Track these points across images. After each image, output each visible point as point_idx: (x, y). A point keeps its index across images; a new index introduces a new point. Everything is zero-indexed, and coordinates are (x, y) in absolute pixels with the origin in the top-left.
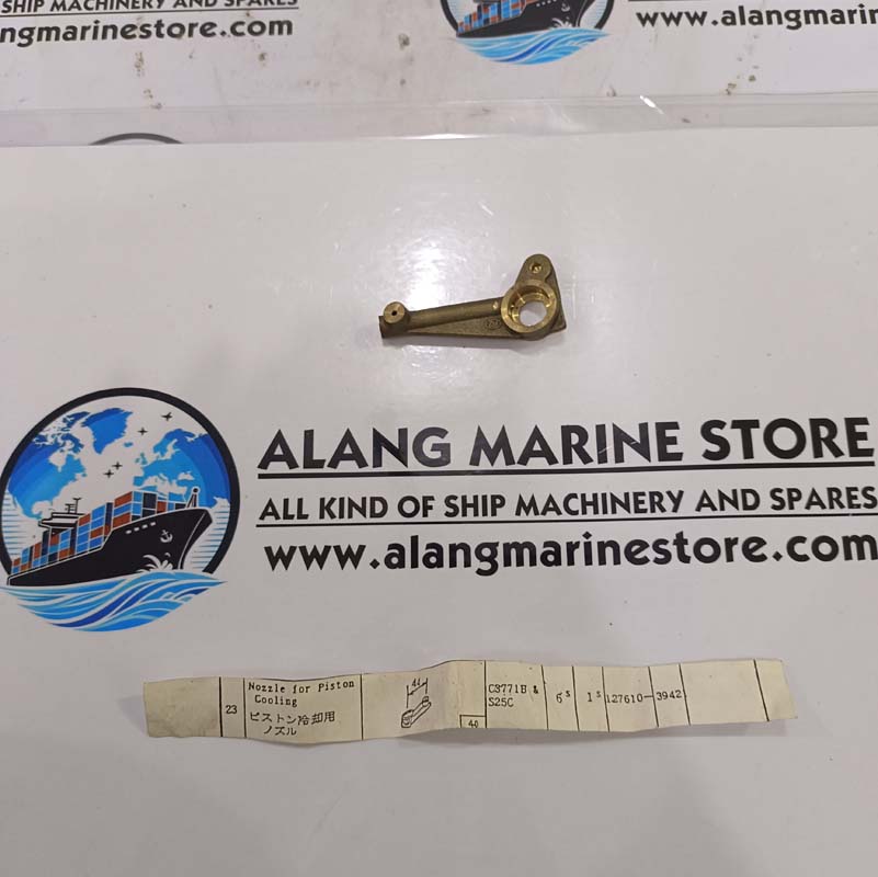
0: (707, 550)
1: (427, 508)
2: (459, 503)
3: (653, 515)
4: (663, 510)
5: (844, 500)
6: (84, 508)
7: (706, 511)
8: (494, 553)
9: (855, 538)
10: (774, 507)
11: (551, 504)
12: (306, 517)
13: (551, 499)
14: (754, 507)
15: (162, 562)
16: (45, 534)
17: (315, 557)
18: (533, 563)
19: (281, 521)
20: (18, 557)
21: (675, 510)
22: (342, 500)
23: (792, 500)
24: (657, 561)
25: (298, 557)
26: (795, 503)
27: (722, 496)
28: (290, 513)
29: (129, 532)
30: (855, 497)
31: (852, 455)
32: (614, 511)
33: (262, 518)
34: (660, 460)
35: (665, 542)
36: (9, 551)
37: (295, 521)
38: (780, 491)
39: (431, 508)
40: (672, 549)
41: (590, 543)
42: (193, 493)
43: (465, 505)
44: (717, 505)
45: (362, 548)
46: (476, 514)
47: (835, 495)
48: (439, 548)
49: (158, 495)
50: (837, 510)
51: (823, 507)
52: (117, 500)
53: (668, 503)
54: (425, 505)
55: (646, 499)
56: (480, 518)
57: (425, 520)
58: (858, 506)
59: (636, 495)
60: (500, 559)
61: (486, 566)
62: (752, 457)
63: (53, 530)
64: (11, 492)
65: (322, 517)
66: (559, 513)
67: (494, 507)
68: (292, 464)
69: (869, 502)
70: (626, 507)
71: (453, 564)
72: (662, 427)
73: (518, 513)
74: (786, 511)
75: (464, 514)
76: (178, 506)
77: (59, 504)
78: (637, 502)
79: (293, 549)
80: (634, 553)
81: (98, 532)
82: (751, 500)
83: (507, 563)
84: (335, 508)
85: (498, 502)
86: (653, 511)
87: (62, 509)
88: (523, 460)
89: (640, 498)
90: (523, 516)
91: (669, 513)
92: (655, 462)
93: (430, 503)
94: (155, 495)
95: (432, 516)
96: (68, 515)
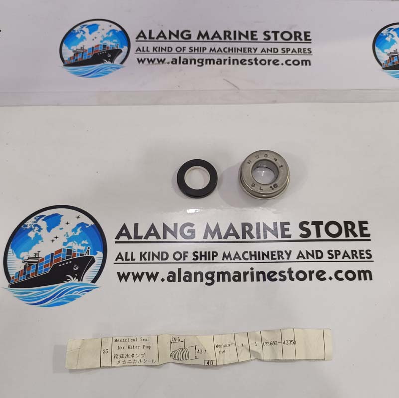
0: (301, 276)
1: (185, 256)
2: (198, 254)
3: (279, 261)
4: (283, 258)
5: (358, 255)
6: (42, 255)
7: (301, 259)
8: (213, 276)
9: (363, 271)
10: (329, 258)
11: (237, 255)
12: (134, 260)
13: (237, 253)
14: (321, 258)
15: (74, 278)
16: (25, 266)
17: (138, 277)
18: (229, 280)
19: (124, 261)
20: (13, 275)
21: (288, 258)
22: (150, 253)
23: (336, 255)
24: (280, 280)
25: (131, 277)
26: (338, 256)
27: (308, 253)
28: (128, 258)
29: (60, 265)
30: (363, 254)
31: (361, 237)
32: (263, 259)
33: (116, 260)
34: (282, 238)
35: (284, 272)
36: (10, 273)
37: (130, 261)
38: (332, 251)
39: (187, 256)
40: (287, 275)
41: (253, 272)
42: (87, 249)
43: (201, 256)
44: (306, 257)
45: (157, 273)
46: (206, 259)
47: (354, 253)
48: (190, 273)
49: (73, 250)
50: (355, 259)
51: (349, 258)
52: (56, 252)
53: (285, 256)
54: (185, 255)
55: (276, 254)
56: (207, 261)
57: (184, 261)
58: (364, 258)
59: (272, 252)
60: (215, 278)
61: (210, 281)
62: (320, 237)
63: (28, 264)
64: (12, 248)
65: (141, 260)
66: (240, 259)
67: (213, 256)
68: (129, 237)
69: (368, 256)
70: (268, 257)
71: (196, 280)
72: (283, 224)
73: (223, 259)
74: (334, 259)
75: (201, 259)
76: (81, 255)
77: (32, 254)
78: (273, 255)
79: (128, 273)
80: (271, 276)
81: (48, 265)
82: (320, 254)
83: (218, 280)
84: (147, 256)
85: (215, 254)
86: (279, 259)
87: (33, 255)
88: (226, 237)
89: (274, 253)
90: (225, 260)
91: (286, 260)
92: (280, 238)
93: (186, 254)
94: (71, 250)
95: (187, 260)
96: (35, 258)
